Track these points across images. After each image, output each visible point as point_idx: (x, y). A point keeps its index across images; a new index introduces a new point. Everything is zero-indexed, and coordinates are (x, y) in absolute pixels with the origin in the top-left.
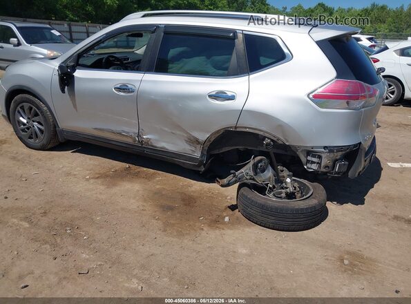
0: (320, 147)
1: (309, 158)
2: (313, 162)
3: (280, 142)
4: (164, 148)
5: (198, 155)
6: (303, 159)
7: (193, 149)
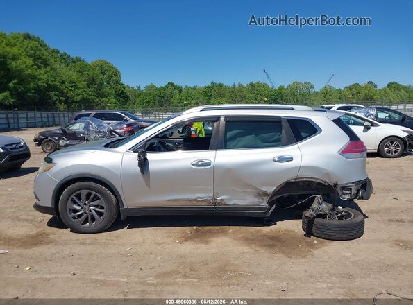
0: (350, 183)
1: (344, 191)
2: (346, 194)
3: (326, 184)
4: (236, 204)
5: (265, 204)
6: (340, 193)
7: (261, 200)
